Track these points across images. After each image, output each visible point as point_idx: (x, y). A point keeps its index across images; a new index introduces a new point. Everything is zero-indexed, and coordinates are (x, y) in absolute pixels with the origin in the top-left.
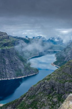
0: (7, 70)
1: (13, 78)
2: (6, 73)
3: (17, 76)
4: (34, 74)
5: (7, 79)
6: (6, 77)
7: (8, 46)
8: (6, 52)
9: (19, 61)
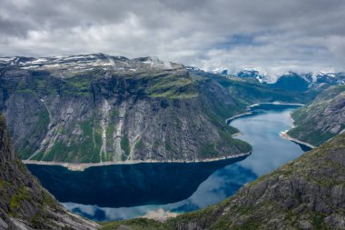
0: (184, 143)
1: (197, 161)
2: (181, 149)
3: (205, 157)
4: (242, 155)
5: (183, 161)
6: (183, 157)
8: (183, 106)
9: (210, 125)
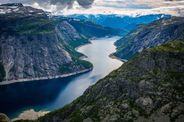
1: (57, 77)
2: (45, 70)
5: (47, 78)
7: (46, 30)
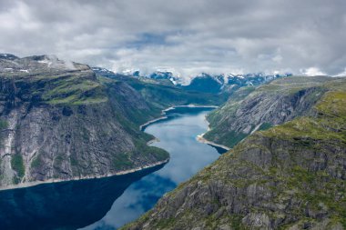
0: (93, 155)
1: (109, 175)
2: (91, 163)
3: (119, 170)
4: (159, 163)
5: (93, 177)
6: (94, 173)
7: (94, 98)
8: (90, 112)
9: (122, 133)
